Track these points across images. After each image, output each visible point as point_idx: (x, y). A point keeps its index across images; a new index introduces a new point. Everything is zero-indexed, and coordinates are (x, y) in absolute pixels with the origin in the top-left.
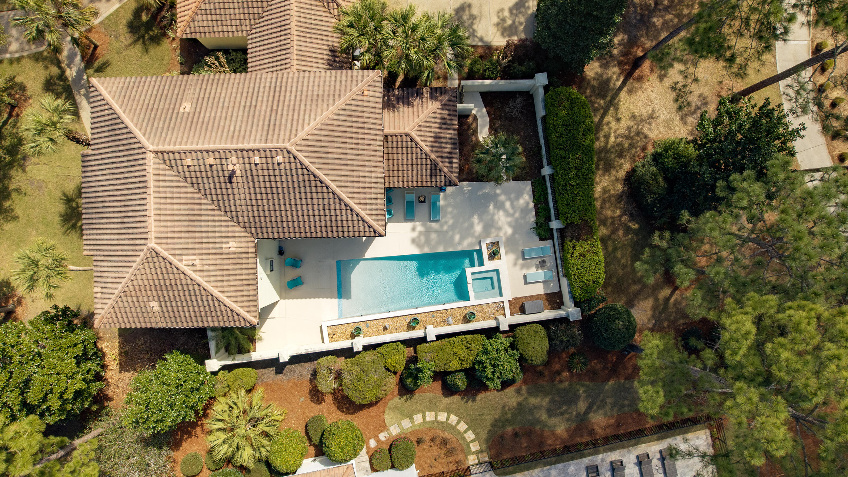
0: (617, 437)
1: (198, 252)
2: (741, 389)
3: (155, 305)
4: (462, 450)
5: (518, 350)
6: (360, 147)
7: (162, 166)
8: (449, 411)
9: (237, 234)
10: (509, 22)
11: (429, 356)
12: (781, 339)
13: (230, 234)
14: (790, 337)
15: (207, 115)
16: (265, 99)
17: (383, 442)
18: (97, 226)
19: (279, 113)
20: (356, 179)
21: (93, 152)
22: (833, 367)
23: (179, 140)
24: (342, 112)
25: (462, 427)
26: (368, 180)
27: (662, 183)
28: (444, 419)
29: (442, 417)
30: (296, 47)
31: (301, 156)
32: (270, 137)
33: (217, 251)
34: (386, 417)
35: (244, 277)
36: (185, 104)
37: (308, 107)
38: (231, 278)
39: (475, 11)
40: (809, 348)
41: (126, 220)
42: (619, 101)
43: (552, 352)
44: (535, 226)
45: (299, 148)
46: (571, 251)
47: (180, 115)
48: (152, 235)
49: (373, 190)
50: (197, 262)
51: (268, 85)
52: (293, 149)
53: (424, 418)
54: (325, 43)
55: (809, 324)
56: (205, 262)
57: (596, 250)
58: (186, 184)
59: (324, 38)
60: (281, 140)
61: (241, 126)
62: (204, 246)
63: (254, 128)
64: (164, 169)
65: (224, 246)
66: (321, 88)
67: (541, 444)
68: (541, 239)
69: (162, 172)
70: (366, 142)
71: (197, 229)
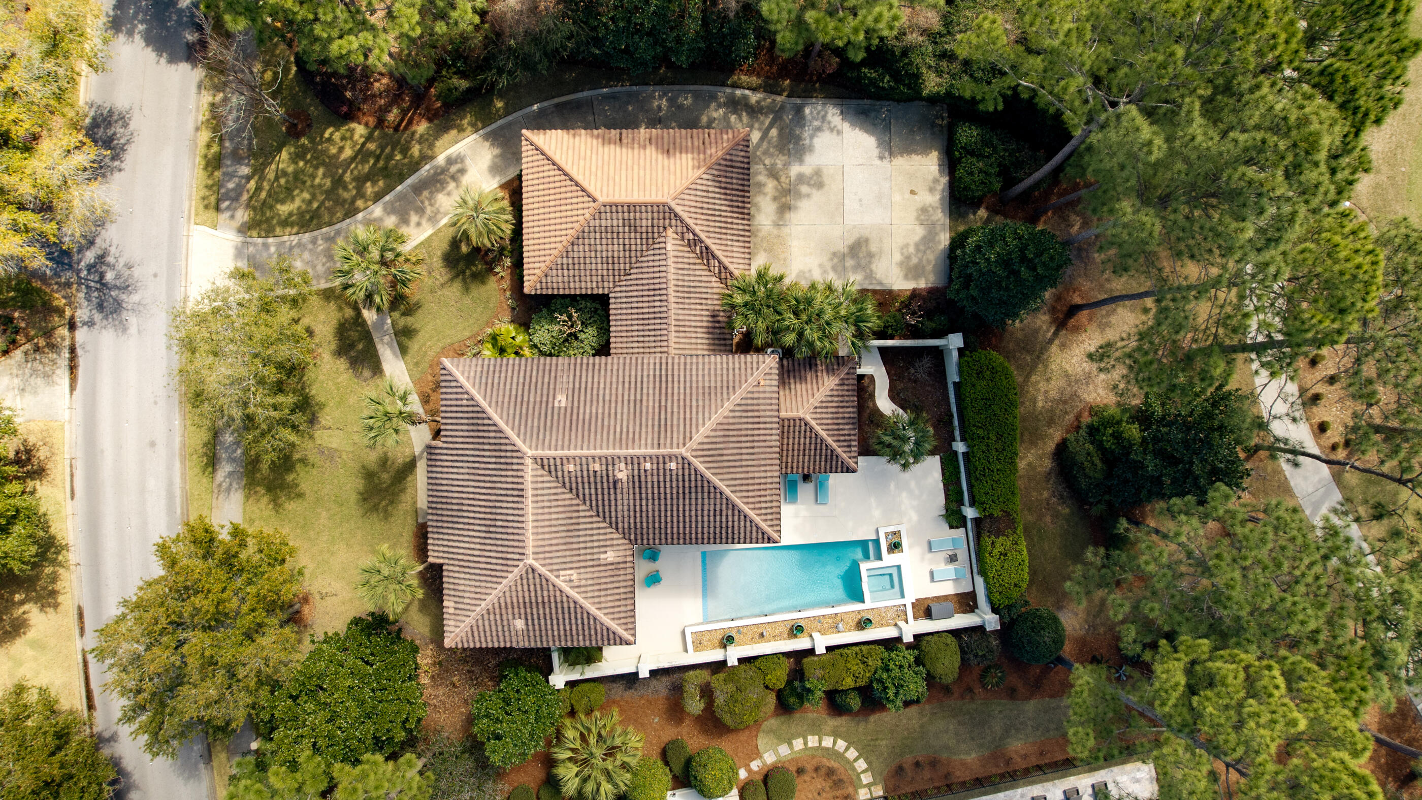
0: (1039, 768)
1: (575, 565)
2: (1168, 739)
3: (520, 624)
4: (852, 783)
5: (924, 666)
6: (756, 444)
7: (541, 472)
8: (836, 734)
9: (615, 542)
10: (915, 260)
11: (819, 673)
12: (1209, 693)
13: (608, 543)
14: (1216, 690)
15: (588, 411)
16: (651, 392)
17: (756, 773)
18: (450, 531)
19: (669, 410)
20: (750, 481)
21: (445, 445)
22: (1252, 724)
23: (560, 443)
24: (738, 408)
25: (852, 754)
26: (763, 481)
27: (1099, 465)
28: (830, 745)
29: (828, 742)
30: (673, 317)
31: (696, 462)
32: (662, 441)
33: (595, 563)
34: (759, 742)
35: (622, 590)
36: (559, 397)
37: (701, 403)
38: (609, 592)
39: (873, 248)
40: (1233, 702)
41: (492, 529)
42: (1049, 357)
43: (965, 664)
44: (944, 512)
45: (694, 453)
46: (989, 548)
47: (556, 411)
48: (530, 551)
49: (768, 492)
50: (574, 577)
51: (651, 373)
52: (688, 455)
53: (806, 743)
54: (704, 307)
55: (1235, 678)
56: (582, 576)
57: (1019, 548)
58: (564, 490)
59: (704, 302)
60: (675, 445)
61: (628, 427)
62: (582, 558)
63: (644, 429)
64: (542, 476)
65: (602, 556)
66: (713, 379)
67: (947, 776)
68: (951, 527)
69: (540, 479)
70: (762, 438)
71: (575, 540)
